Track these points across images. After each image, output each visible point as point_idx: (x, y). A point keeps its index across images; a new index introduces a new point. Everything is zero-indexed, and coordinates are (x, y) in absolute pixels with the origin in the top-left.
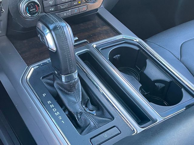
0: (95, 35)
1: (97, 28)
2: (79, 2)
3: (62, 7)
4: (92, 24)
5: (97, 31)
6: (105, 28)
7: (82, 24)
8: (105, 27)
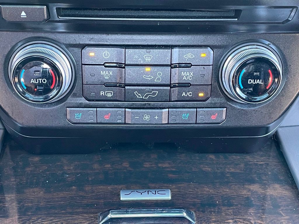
0: (230, 205)
1: (252, 182)
2: (201, 95)
3: (139, 96)
4: (242, 165)
5: (244, 192)
6: (275, 189)
7: (212, 156)
8: (277, 186)
